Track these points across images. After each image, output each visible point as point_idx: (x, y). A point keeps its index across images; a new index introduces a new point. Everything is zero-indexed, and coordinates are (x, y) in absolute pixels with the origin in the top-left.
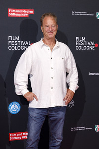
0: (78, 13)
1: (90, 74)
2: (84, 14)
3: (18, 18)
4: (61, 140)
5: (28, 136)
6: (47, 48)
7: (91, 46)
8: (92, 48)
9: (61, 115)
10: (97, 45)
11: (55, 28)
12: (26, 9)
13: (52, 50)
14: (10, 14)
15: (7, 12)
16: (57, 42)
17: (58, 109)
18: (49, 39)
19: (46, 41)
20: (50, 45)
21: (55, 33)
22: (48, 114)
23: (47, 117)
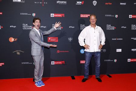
0: (107, 15)
1: (113, 39)
2: (110, 16)
3: (84, 17)
4: (99, 65)
5: (85, 62)
6: (93, 28)
7: (113, 28)
8: (113, 29)
9: (99, 55)
10: (115, 28)
11: (95, 20)
12: (87, 14)
13: (94, 29)
14: (81, 16)
15: (80, 16)
16: (96, 26)
17: (97, 52)
18: (93, 25)
19: (92, 25)
20: (93, 27)
21: (95, 22)
22: (93, 54)
23: (93, 56)
